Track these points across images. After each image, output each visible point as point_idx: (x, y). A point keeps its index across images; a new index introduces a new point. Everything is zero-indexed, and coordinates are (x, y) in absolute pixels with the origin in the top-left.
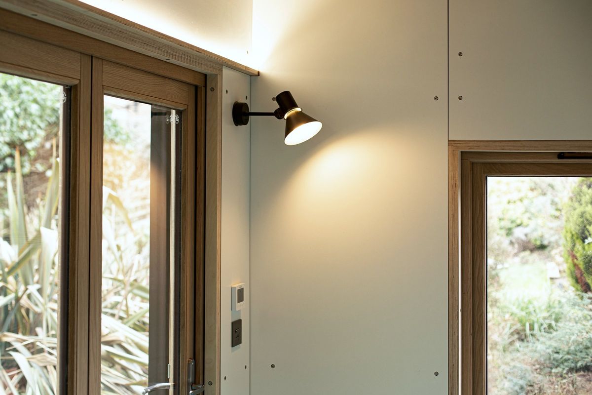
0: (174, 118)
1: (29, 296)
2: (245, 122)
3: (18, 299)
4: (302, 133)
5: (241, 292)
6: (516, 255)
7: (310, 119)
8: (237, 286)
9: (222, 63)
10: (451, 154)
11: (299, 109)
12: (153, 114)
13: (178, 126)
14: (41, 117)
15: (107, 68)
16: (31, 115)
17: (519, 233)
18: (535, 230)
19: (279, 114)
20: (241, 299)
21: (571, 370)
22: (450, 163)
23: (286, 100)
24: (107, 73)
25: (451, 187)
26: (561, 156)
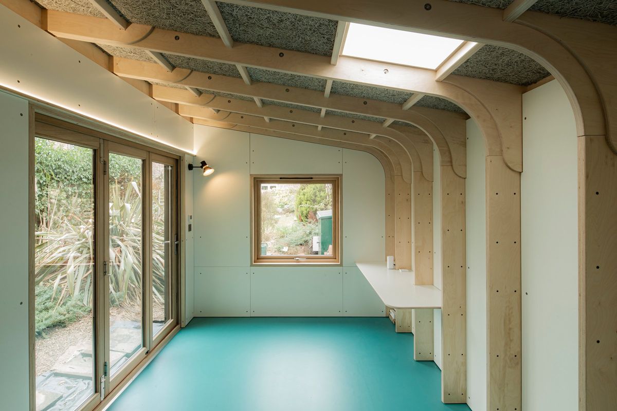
0: (170, 168)
1: (120, 225)
2: (192, 169)
3: (116, 226)
4: (208, 172)
5: (191, 217)
6: (285, 214)
7: (210, 168)
8: (190, 215)
9: (185, 153)
10: (251, 178)
11: (207, 166)
12: (165, 167)
13: (171, 171)
14: (119, 169)
15: (153, 155)
16: (115, 168)
17: (286, 207)
18: (291, 205)
19: (202, 167)
20: (191, 218)
21: (296, 245)
22: (251, 180)
23: (204, 163)
24: (153, 156)
25: (251, 187)
26: (281, 178)
